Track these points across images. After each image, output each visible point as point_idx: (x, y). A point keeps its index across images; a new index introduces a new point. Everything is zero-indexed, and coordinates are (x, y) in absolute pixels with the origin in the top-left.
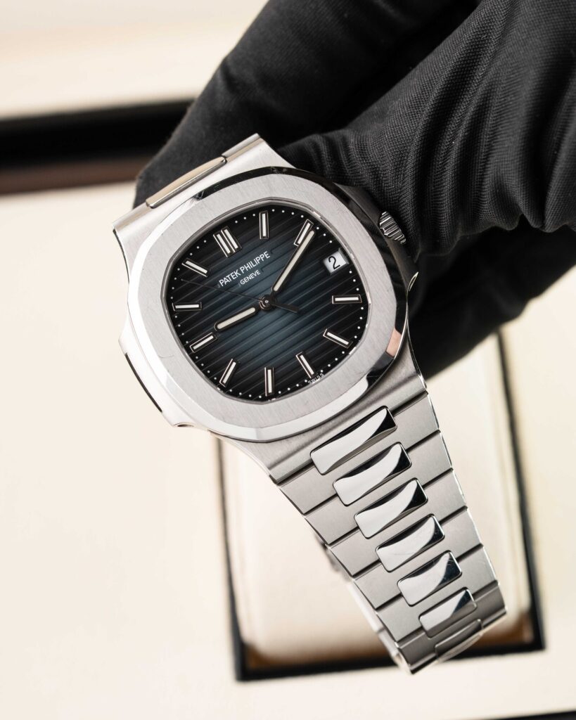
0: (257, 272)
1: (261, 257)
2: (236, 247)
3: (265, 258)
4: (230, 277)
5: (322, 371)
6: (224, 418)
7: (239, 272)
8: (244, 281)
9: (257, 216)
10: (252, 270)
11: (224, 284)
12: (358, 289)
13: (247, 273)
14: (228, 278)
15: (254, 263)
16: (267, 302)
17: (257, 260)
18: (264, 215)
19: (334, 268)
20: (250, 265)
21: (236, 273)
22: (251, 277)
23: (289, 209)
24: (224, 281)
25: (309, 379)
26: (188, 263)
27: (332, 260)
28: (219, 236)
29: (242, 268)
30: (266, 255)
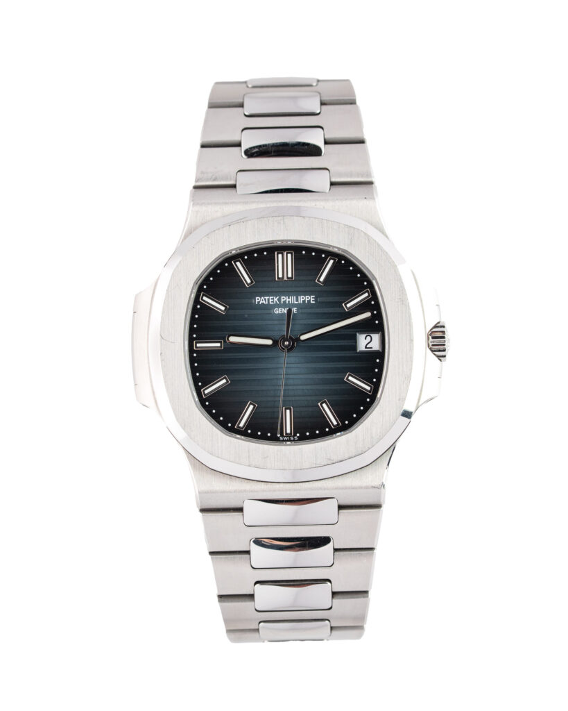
0: (295, 310)
1: (307, 298)
2: (290, 275)
3: (309, 301)
5: (298, 435)
6: (185, 425)
7: (279, 300)
8: (278, 311)
9: (326, 258)
10: (292, 306)
11: (259, 302)
12: (375, 380)
13: (285, 305)
14: (265, 299)
15: (297, 300)
16: (286, 343)
17: (302, 299)
18: (332, 261)
19: (366, 348)
20: (292, 300)
21: (276, 299)
23: (357, 270)
24: (260, 300)
25: (282, 435)
26: (238, 264)
27: (369, 338)
28: (280, 256)
29: (283, 299)
30: (311, 299)
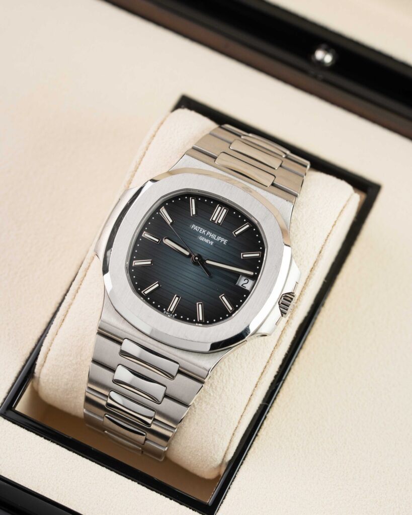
0: (212, 243)
1: (222, 240)
2: (219, 222)
3: (223, 242)
4: (200, 229)
5: (176, 315)
7: (206, 233)
8: (202, 239)
9: (245, 222)
10: (211, 239)
11: (193, 228)
12: (236, 305)
13: (208, 237)
14: (198, 228)
15: (216, 238)
16: (197, 258)
17: (219, 238)
18: (248, 226)
19: (242, 285)
20: (213, 236)
21: (204, 231)
22: (207, 241)
23: (260, 238)
24: (195, 227)
25: (166, 310)
26: (193, 200)
27: (246, 281)
28: (220, 208)
29: (209, 233)
30: (225, 241)
